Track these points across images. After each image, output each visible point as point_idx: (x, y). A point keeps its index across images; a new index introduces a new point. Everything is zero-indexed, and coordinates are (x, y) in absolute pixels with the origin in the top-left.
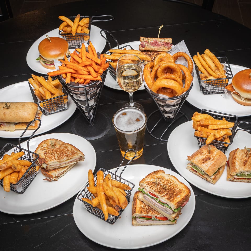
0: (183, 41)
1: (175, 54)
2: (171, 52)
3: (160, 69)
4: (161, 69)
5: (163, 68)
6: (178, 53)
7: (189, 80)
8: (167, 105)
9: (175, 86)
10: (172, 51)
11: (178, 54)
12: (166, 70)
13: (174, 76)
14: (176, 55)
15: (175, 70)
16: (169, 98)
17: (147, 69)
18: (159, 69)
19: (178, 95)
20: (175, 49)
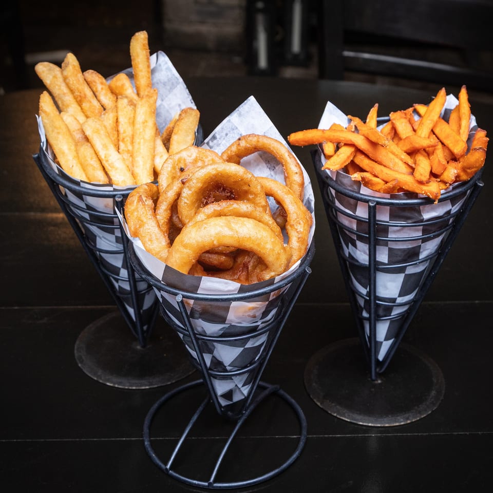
0: (252, 98)
1: (230, 147)
2: (211, 144)
3: (190, 190)
4: (193, 190)
5: (200, 185)
6: (239, 139)
7: (302, 222)
8: (232, 330)
9: (259, 236)
10: (215, 141)
11: (243, 144)
12: (209, 197)
13: (248, 206)
14: (234, 149)
15: (246, 188)
16: (241, 290)
17: (138, 201)
18: (186, 193)
19: (273, 274)
20: (225, 132)
